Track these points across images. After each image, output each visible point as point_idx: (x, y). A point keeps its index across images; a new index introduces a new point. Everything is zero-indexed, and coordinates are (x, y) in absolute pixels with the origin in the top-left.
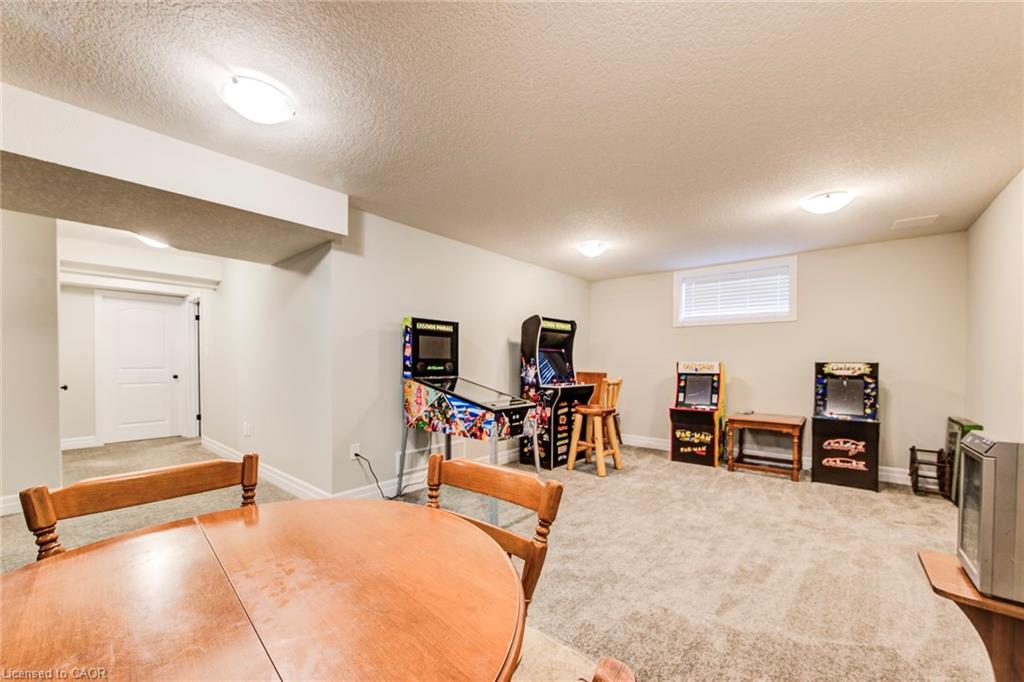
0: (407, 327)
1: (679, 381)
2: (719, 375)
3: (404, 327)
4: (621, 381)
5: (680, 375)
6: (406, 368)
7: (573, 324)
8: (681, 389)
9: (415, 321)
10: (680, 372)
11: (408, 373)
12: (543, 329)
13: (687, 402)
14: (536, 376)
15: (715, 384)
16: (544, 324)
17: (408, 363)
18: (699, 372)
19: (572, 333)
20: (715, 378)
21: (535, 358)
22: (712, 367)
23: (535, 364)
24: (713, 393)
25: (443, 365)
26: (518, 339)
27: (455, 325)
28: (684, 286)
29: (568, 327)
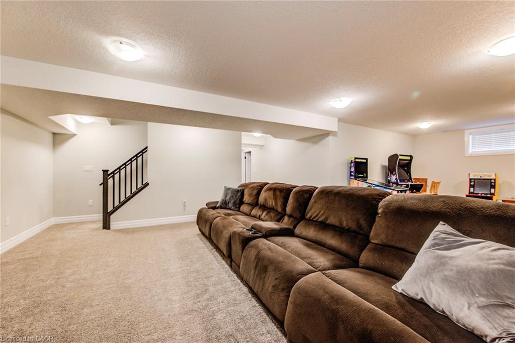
0: (352, 161)
1: (470, 182)
2: (495, 179)
3: (350, 161)
4: (440, 182)
5: (471, 179)
6: (351, 175)
7: (411, 156)
8: (471, 186)
9: (355, 158)
10: (471, 178)
11: (353, 177)
12: (400, 160)
13: (475, 192)
14: (396, 179)
15: (493, 184)
16: (400, 157)
17: (352, 174)
18: (482, 178)
19: (410, 161)
20: (493, 181)
21: (396, 171)
22: (491, 175)
23: (396, 174)
24: (491, 188)
25: (363, 174)
26: (386, 164)
27: (367, 159)
28: (471, 136)
29: (409, 158)
